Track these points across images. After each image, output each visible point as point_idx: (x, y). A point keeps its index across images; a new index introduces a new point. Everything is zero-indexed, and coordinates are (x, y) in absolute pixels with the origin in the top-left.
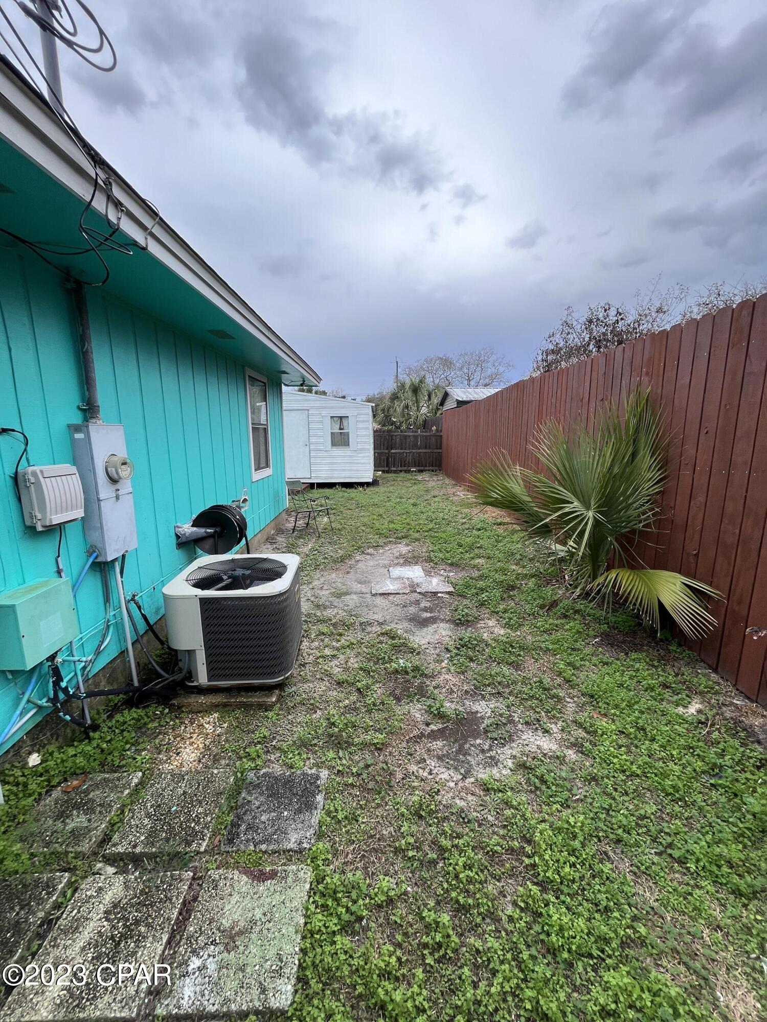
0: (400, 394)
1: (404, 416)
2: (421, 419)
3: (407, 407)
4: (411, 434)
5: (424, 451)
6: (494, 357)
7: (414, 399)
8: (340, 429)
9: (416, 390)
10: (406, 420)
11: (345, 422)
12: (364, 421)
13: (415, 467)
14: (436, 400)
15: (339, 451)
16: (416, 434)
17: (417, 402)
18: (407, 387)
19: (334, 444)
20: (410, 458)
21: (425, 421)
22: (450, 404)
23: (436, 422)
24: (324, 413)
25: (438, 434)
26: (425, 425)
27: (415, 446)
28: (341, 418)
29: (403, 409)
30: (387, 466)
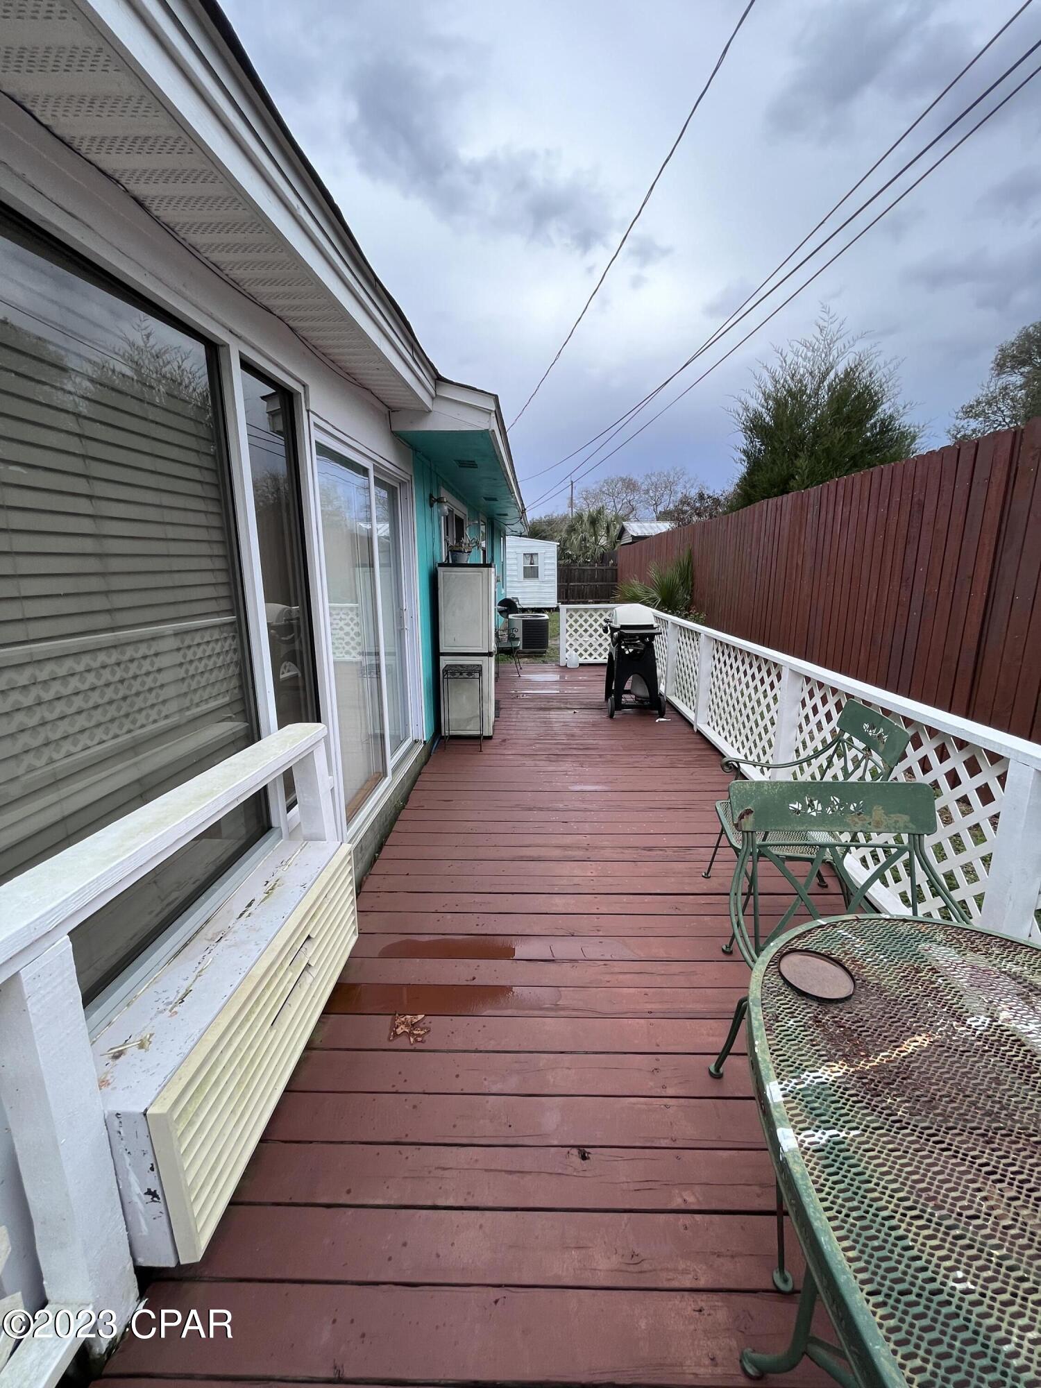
0: (578, 526)
1: (581, 549)
2: (599, 551)
3: (584, 539)
4: (588, 568)
5: (601, 583)
6: (686, 478)
7: (592, 530)
8: (531, 564)
9: (594, 521)
10: (583, 554)
11: (535, 558)
12: (550, 558)
13: (592, 598)
14: (615, 533)
15: (530, 583)
16: (593, 568)
17: (595, 534)
18: (585, 518)
19: (526, 576)
20: (587, 590)
21: (603, 555)
22: (626, 539)
23: (613, 555)
24: (519, 550)
25: (614, 567)
26: (603, 558)
27: (592, 579)
28: (532, 555)
29: (581, 541)
30: (566, 597)
